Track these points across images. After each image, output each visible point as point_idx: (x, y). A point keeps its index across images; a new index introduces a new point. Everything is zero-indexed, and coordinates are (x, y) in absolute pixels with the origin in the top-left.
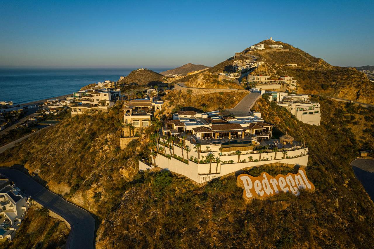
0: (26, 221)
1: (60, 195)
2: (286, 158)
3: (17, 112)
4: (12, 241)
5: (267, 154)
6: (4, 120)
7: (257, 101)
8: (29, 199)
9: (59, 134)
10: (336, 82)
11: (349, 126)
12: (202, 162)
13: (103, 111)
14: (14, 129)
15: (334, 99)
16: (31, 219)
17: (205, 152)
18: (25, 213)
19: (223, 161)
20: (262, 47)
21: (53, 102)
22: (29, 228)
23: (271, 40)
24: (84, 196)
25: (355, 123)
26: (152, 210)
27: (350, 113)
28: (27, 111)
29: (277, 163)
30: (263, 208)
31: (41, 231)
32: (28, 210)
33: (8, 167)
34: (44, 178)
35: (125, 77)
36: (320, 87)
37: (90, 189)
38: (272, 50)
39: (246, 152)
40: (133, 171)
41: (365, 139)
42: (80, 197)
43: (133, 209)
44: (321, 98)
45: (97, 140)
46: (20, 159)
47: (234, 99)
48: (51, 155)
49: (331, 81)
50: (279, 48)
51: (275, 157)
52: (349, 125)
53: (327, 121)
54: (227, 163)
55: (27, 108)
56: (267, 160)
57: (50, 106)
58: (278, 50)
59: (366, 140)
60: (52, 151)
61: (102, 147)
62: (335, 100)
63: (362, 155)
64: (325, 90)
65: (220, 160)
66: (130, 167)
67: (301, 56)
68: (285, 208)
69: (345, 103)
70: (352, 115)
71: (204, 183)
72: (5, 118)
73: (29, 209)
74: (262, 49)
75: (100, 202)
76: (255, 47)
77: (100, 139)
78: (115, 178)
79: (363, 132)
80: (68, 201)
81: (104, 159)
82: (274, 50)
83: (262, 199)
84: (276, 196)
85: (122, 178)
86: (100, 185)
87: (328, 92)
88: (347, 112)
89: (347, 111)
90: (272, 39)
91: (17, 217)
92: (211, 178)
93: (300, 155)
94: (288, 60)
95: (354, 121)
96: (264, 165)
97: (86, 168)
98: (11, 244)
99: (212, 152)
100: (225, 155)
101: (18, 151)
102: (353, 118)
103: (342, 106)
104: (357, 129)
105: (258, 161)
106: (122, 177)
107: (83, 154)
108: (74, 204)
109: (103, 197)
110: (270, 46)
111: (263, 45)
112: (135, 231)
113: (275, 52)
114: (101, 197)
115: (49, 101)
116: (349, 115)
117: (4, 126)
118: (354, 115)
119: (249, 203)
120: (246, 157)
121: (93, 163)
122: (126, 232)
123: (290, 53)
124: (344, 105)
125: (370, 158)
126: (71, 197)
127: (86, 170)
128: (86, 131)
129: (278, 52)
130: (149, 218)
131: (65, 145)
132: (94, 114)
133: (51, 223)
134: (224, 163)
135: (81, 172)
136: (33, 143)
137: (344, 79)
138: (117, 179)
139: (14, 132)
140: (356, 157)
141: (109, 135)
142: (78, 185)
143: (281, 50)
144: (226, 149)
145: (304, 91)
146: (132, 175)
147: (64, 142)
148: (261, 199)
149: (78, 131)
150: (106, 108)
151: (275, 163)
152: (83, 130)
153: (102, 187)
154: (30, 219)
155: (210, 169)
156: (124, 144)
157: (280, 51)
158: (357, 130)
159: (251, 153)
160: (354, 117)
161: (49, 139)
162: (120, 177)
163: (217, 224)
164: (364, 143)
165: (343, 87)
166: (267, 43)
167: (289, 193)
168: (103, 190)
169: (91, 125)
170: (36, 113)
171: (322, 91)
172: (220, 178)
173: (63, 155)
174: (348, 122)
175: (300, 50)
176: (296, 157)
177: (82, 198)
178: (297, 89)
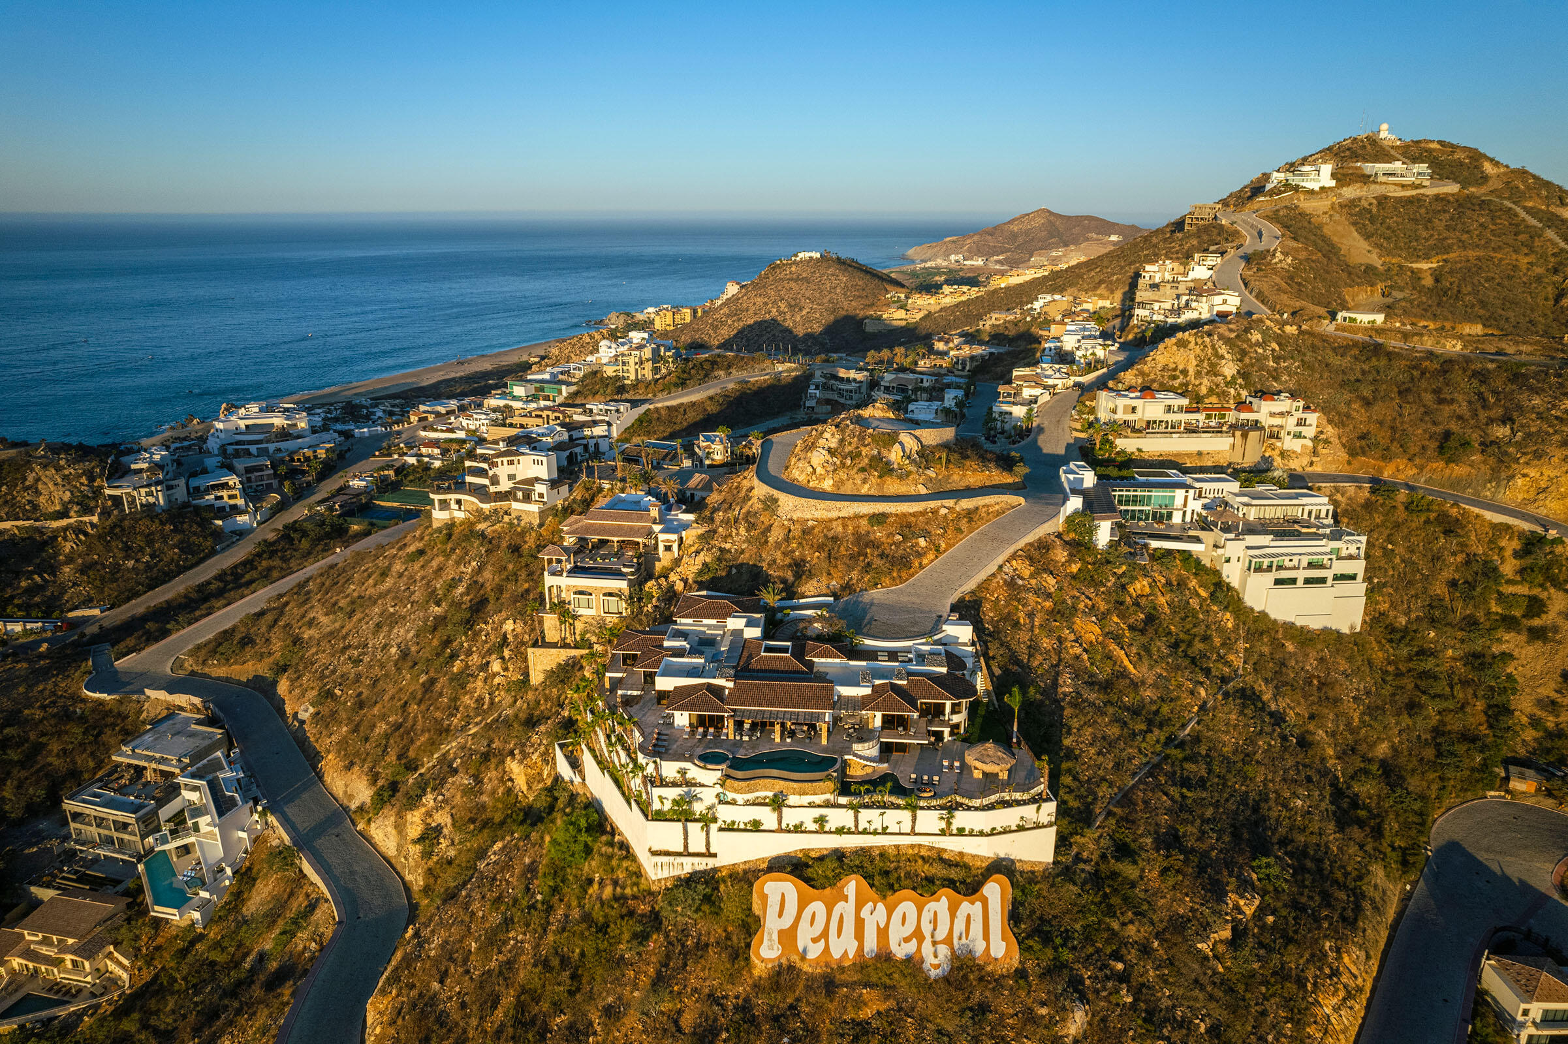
0: (246, 876)
1: (346, 809)
2: (955, 832)
3: (316, 457)
4: (204, 928)
5: (882, 814)
6: (275, 483)
7: (1014, 556)
8: (260, 808)
9: (389, 582)
10: (1512, 429)
11: (1507, 641)
12: (660, 817)
13: (526, 520)
14: (295, 522)
15: (1476, 510)
16: (259, 871)
17: (675, 784)
18: (246, 852)
19: (729, 821)
20: (1322, 177)
21: (438, 414)
22: (249, 899)
23: (1383, 135)
24: (400, 828)
25: (1537, 634)
26: (516, 934)
27: (1532, 585)
28: (349, 450)
29: (920, 845)
30: (798, 1000)
31: (272, 917)
32: (255, 841)
33: (239, 682)
34: (317, 741)
35: (742, 287)
36: (1434, 445)
37: (418, 807)
38: (1373, 186)
39: (806, 800)
40: (542, 770)
41: (1557, 716)
42: (389, 829)
43: (481, 913)
44: (1413, 502)
45: (481, 630)
46: (271, 660)
47: (917, 544)
48: (350, 658)
49: (1491, 421)
50: (1409, 179)
51: (913, 828)
52: (1507, 637)
53: (1407, 613)
54: (742, 826)
55: (353, 436)
56: (885, 831)
57: (424, 429)
58: (1403, 186)
59: (1561, 719)
60: (357, 648)
61: (488, 663)
62: (1477, 516)
63: (1516, 785)
64: (1449, 461)
65: (717, 815)
66: (535, 757)
67: (1516, 215)
68: (867, 1013)
69: (1521, 534)
70: (1536, 591)
71: (666, 879)
72: (275, 475)
73: (258, 837)
74: (1322, 188)
75: (435, 858)
76: (1290, 176)
77: (489, 628)
78: (489, 787)
79: (1560, 679)
80: (360, 833)
81: (485, 707)
82: (1377, 190)
83: (810, 970)
84: (861, 965)
85: (509, 791)
86: (442, 801)
87: (1459, 470)
88: (1518, 578)
89: (1521, 571)
90: (1390, 131)
91: (222, 860)
92: (688, 869)
93: (1018, 826)
94: (1445, 239)
95: (1536, 622)
96: (871, 847)
97: (429, 731)
98: (201, 937)
99: (695, 785)
100: (734, 803)
101: (271, 627)
102: (1536, 606)
103: (1503, 543)
104: (1542, 662)
105: (849, 832)
106: (509, 784)
107: (432, 674)
108: (374, 846)
109: (444, 843)
110: (1369, 168)
111: (1327, 169)
112: (457, 989)
113: (1386, 198)
114: (439, 843)
115: (426, 408)
116: (1523, 590)
117: (271, 509)
118: (1544, 595)
119: (764, 975)
120: (807, 817)
121: (452, 715)
122: (436, 985)
123: (1460, 205)
124: (1516, 544)
125: (1548, 804)
126: (369, 821)
127: (427, 735)
128: (461, 590)
129: (1399, 200)
130: (501, 957)
131: (395, 631)
132: (497, 527)
133: (301, 899)
134: (730, 828)
135: (412, 742)
136: (313, 607)
137: (1557, 418)
138: (494, 792)
139: (296, 531)
140: (1484, 790)
141: (511, 621)
142: (394, 787)
143: (1417, 187)
144: (736, 784)
145: (1349, 463)
146: (539, 782)
147: (394, 620)
148: (806, 968)
149: (438, 586)
150: (534, 508)
151: (912, 846)
152: (452, 584)
153: (447, 809)
154: (255, 871)
155: (686, 839)
156: (540, 667)
157: (1414, 192)
158: (1538, 667)
159: (828, 805)
160: (1544, 605)
161: (360, 597)
162: (504, 783)
163: (644, 1024)
164: (1546, 730)
165: (1538, 455)
166: (1360, 152)
167: (913, 964)
168: (449, 820)
169: (480, 570)
170: (374, 456)
171: (1434, 465)
172: (715, 870)
173: (382, 666)
174: (1509, 623)
175: (1534, 176)
176: (1000, 833)
177: (394, 832)
178: (1315, 452)
